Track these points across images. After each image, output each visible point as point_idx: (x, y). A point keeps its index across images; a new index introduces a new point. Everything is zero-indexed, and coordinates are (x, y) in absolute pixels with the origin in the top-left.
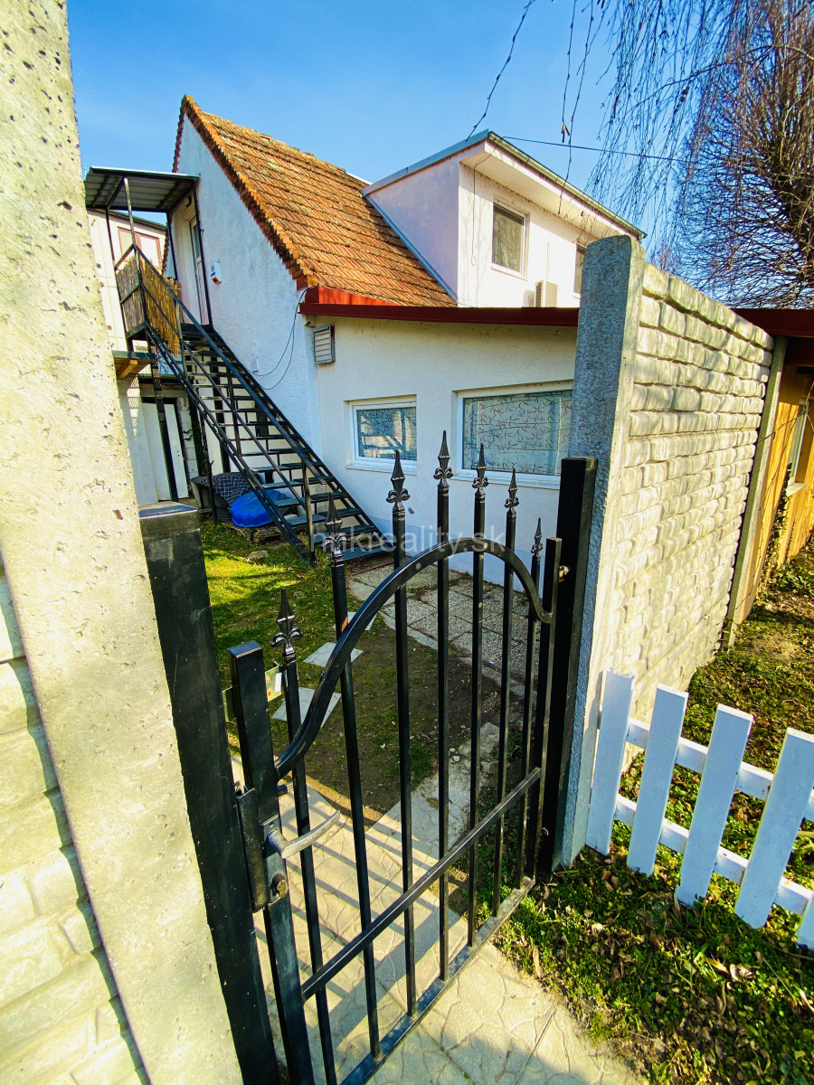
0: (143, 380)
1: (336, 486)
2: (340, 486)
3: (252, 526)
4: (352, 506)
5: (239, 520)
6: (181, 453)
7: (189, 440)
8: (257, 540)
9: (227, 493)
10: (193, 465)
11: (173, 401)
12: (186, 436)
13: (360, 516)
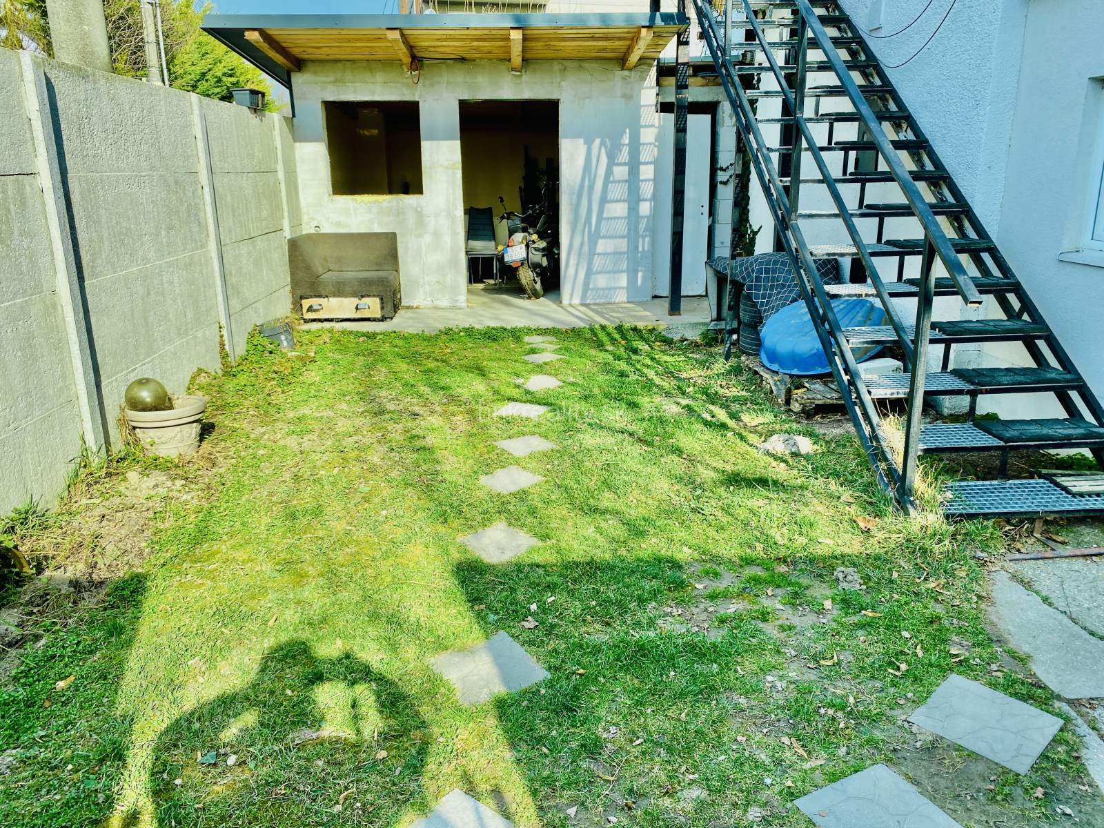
0: (665, 71)
1: (1016, 304)
2: (1027, 305)
3: (795, 372)
4: (1053, 362)
5: (773, 357)
6: (706, 210)
7: (725, 183)
8: (796, 407)
9: (764, 296)
10: (724, 235)
11: (710, 108)
12: (721, 176)
13: (1074, 395)
